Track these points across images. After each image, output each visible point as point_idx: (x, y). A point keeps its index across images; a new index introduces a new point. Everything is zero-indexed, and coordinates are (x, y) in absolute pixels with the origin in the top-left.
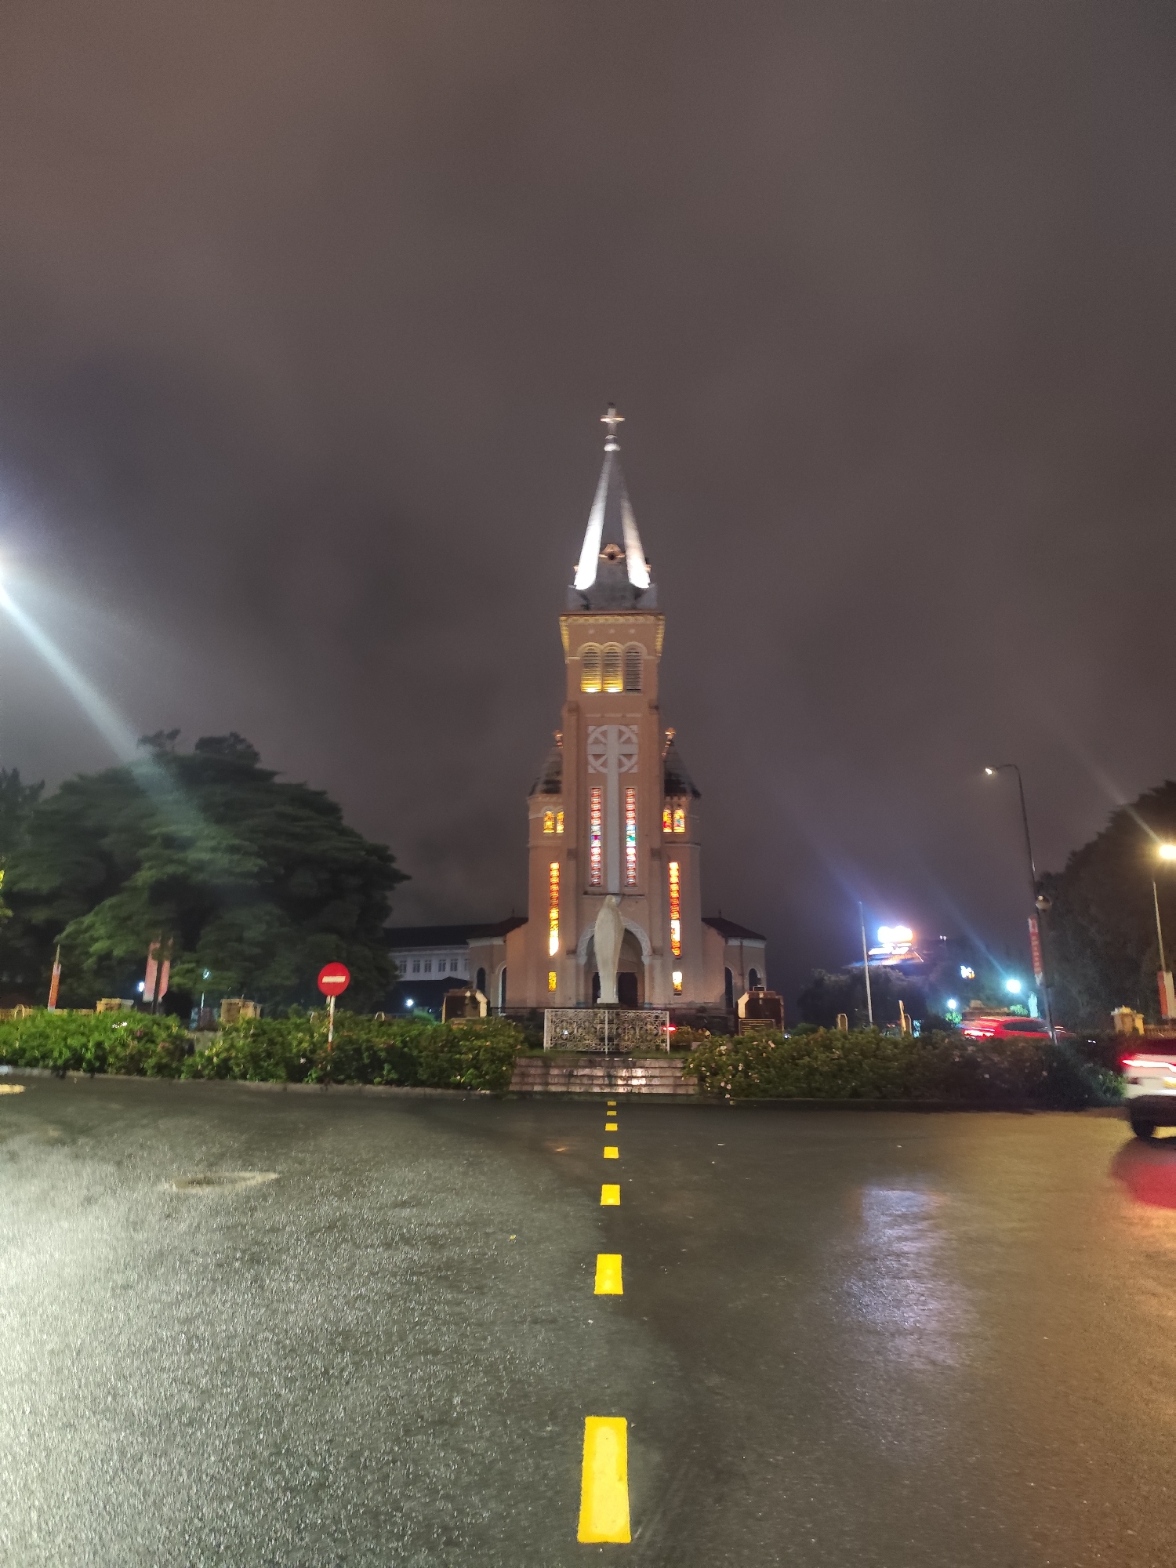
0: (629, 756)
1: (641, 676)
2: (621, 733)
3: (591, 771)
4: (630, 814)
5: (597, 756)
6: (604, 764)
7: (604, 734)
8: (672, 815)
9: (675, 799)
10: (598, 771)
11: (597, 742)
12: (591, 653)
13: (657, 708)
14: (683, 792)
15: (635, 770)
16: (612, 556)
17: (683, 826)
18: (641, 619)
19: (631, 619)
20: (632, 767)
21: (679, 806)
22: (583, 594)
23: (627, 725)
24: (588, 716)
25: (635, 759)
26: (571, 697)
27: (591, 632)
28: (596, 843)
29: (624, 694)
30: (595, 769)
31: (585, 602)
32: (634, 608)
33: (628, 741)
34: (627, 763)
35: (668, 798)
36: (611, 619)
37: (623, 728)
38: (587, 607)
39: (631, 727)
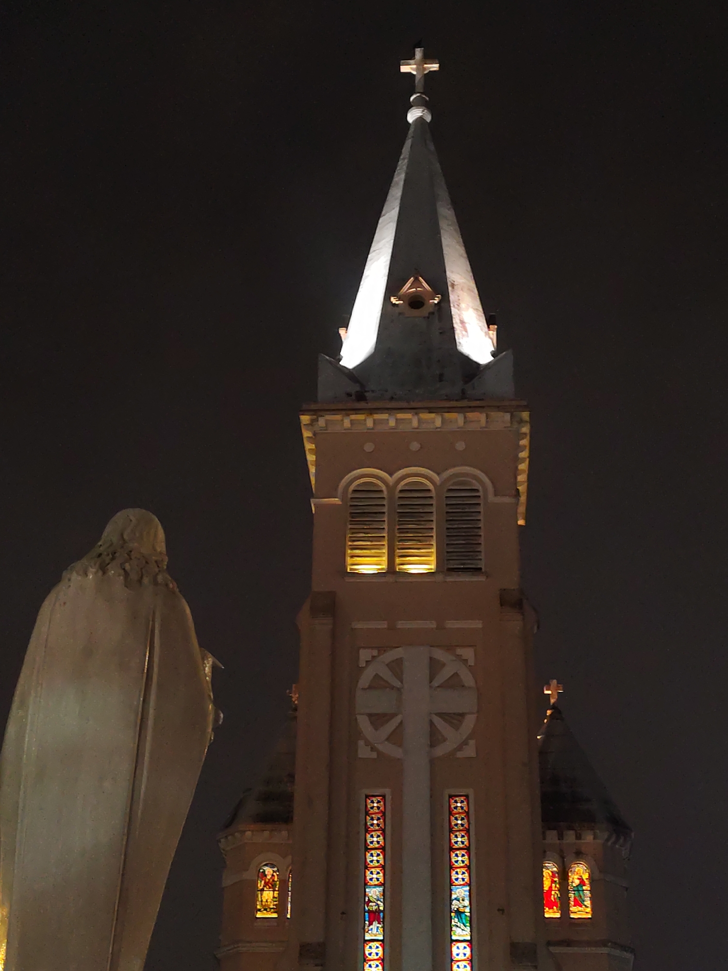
0: (455, 719)
1: (482, 540)
2: (435, 666)
3: (364, 752)
4: (460, 859)
5: (378, 719)
6: (396, 738)
7: (396, 667)
8: (563, 875)
9: (570, 837)
10: (379, 753)
11: (378, 683)
12: (368, 491)
13: (518, 605)
14: (589, 820)
15: (470, 751)
16: (416, 302)
17: (588, 903)
18: (479, 418)
19: (458, 419)
20: (465, 743)
21: (579, 855)
22: (351, 375)
23: (450, 648)
24: (358, 625)
25: (470, 722)
26: (319, 584)
27: (369, 447)
28: (375, 931)
29: (440, 578)
30: (373, 749)
31: (356, 388)
32: (463, 396)
33: (453, 682)
34: (452, 737)
35: (552, 836)
36: (411, 420)
37: (440, 655)
38: (361, 397)
39: (459, 651)
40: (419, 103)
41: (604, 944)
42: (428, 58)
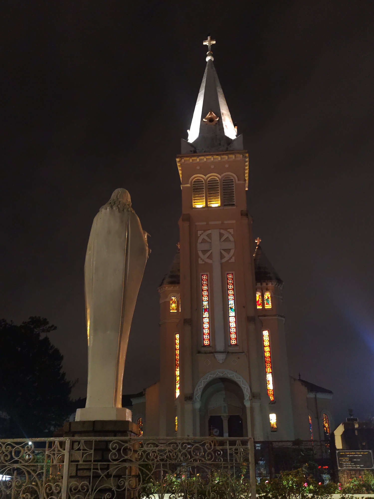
0: (228, 251)
1: (234, 195)
2: (221, 235)
3: (200, 262)
4: (231, 292)
5: (204, 252)
6: (210, 257)
7: (209, 236)
8: (263, 296)
9: (264, 284)
10: (205, 262)
11: (204, 241)
12: (198, 181)
13: (247, 215)
14: (270, 279)
15: (233, 260)
16: (211, 120)
17: (270, 304)
18: (233, 156)
19: (226, 157)
20: (231, 258)
21: (267, 290)
22: (191, 145)
23: (226, 229)
24: (197, 224)
25: (232, 252)
26: (185, 211)
27: (198, 168)
28: (206, 315)
29: (222, 208)
30: (203, 261)
31: (193, 149)
32: (227, 150)
33: (227, 240)
34: (227, 257)
35: (259, 284)
36: (211, 158)
37: (222, 231)
38: (195, 152)
39: (228, 230)
40: (210, 55)
41: (275, 315)
42: (212, 39)
